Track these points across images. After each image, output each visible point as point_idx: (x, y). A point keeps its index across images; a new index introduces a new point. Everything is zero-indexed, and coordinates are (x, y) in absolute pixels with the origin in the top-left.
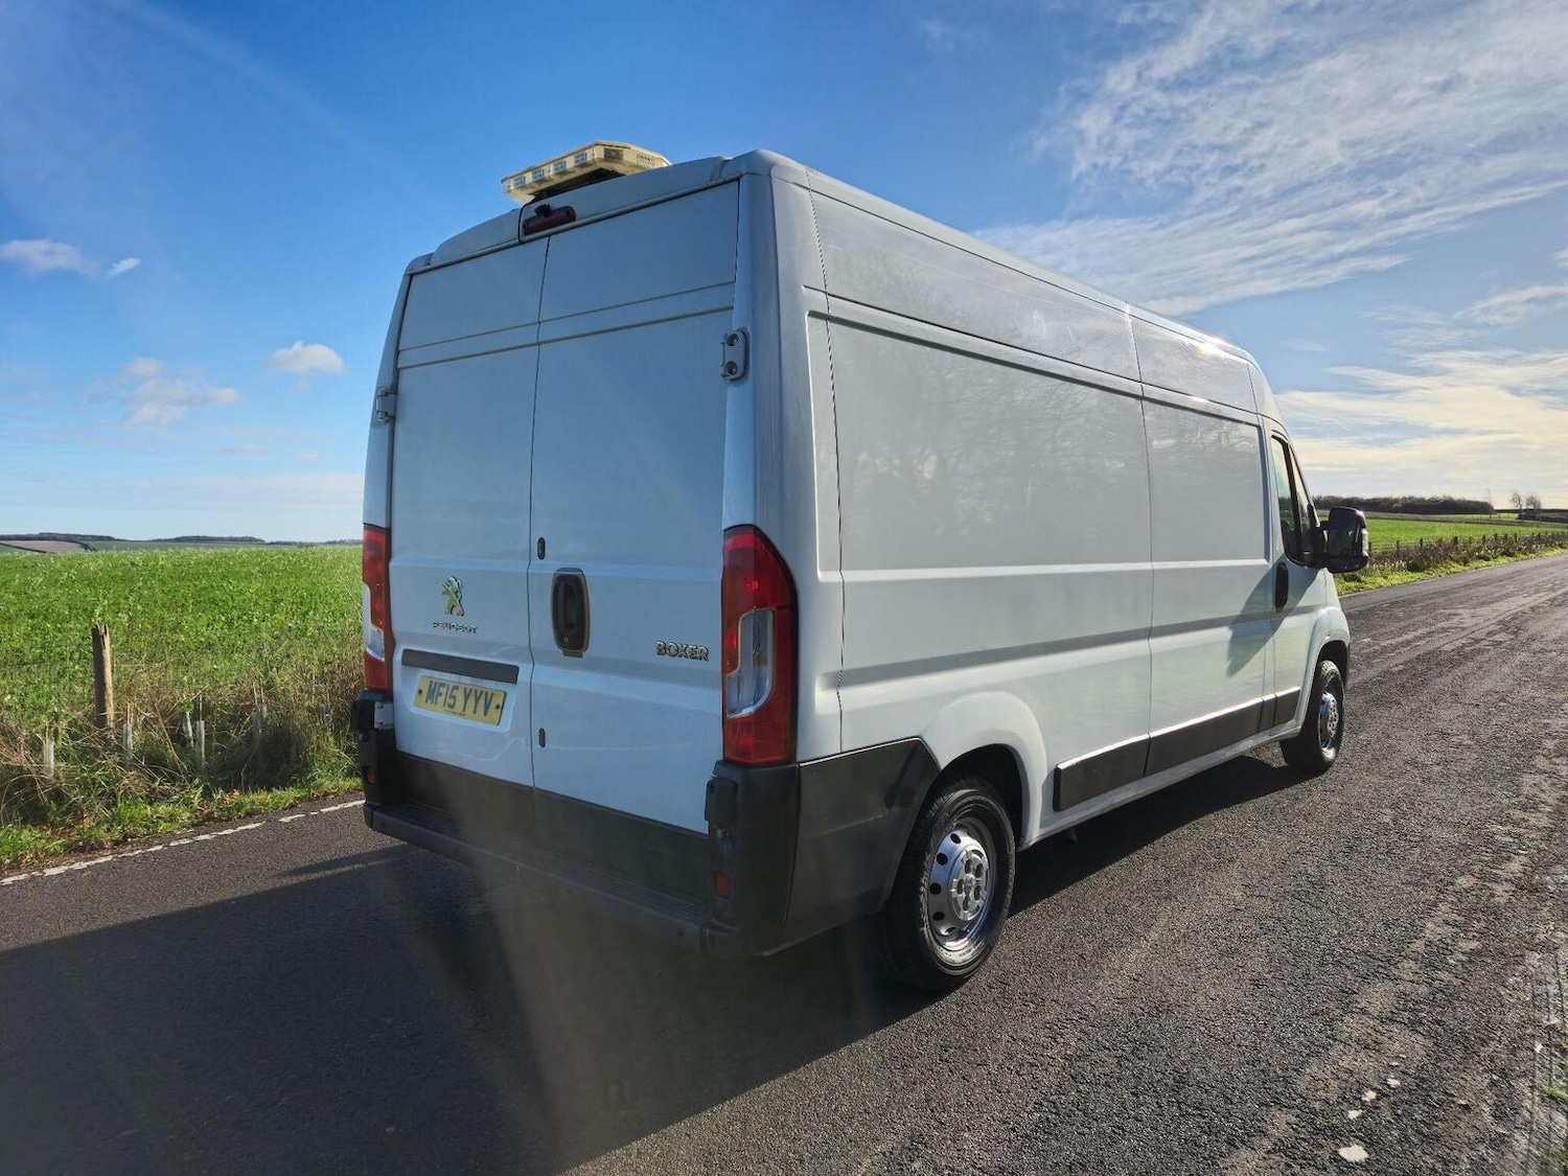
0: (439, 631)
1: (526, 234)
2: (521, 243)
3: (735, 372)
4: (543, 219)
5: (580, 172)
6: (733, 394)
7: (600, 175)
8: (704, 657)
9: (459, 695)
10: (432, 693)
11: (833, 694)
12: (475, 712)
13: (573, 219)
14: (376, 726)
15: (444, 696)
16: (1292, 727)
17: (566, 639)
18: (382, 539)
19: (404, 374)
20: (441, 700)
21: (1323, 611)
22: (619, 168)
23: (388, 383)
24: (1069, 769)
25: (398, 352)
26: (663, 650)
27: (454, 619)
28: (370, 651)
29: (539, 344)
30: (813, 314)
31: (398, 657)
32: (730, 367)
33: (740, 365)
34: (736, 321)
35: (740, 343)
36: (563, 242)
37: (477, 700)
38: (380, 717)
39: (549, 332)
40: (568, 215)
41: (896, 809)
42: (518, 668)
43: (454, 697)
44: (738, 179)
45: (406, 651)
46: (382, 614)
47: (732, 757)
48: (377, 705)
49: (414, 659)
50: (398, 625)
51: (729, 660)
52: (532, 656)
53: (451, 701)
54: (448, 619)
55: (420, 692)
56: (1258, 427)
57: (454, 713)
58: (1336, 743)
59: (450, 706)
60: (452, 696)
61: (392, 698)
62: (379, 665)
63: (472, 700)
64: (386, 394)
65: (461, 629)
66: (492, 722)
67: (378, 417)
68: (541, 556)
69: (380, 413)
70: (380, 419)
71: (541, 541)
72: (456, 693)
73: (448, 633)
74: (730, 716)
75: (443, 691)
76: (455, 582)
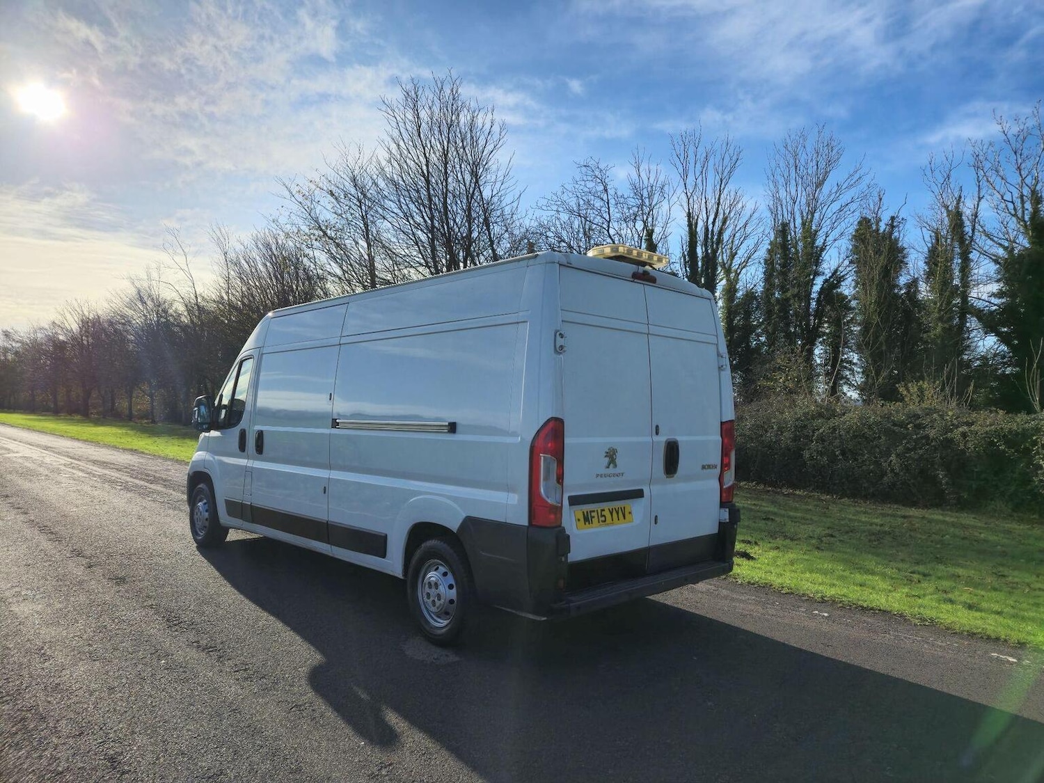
0: (600, 480)
1: (633, 278)
8: (715, 468)
9: (607, 513)
10: (587, 519)
12: (619, 519)
13: (655, 282)
15: (596, 517)
17: (669, 470)
18: (558, 426)
20: (595, 520)
25: (561, 310)
27: (611, 470)
29: (648, 334)
31: (565, 502)
37: (618, 513)
42: (642, 490)
43: (604, 516)
44: (710, 300)
49: (575, 501)
50: (567, 480)
51: (724, 466)
52: (652, 482)
54: (606, 472)
59: (602, 521)
60: (602, 516)
61: (564, 529)
62: (558, 510)
63: (615, 514)
64: (562, 336)
65: (614, 475)
66: (630, 522)
67: (558, 350)
68: (657, 433)
69: (562, 347)
70: (559, 350)
71: (657, 427)
72: (603, 513)
73: (604, 480)
74: (724, 487)
75: (594, 514)
76: (613, 449)
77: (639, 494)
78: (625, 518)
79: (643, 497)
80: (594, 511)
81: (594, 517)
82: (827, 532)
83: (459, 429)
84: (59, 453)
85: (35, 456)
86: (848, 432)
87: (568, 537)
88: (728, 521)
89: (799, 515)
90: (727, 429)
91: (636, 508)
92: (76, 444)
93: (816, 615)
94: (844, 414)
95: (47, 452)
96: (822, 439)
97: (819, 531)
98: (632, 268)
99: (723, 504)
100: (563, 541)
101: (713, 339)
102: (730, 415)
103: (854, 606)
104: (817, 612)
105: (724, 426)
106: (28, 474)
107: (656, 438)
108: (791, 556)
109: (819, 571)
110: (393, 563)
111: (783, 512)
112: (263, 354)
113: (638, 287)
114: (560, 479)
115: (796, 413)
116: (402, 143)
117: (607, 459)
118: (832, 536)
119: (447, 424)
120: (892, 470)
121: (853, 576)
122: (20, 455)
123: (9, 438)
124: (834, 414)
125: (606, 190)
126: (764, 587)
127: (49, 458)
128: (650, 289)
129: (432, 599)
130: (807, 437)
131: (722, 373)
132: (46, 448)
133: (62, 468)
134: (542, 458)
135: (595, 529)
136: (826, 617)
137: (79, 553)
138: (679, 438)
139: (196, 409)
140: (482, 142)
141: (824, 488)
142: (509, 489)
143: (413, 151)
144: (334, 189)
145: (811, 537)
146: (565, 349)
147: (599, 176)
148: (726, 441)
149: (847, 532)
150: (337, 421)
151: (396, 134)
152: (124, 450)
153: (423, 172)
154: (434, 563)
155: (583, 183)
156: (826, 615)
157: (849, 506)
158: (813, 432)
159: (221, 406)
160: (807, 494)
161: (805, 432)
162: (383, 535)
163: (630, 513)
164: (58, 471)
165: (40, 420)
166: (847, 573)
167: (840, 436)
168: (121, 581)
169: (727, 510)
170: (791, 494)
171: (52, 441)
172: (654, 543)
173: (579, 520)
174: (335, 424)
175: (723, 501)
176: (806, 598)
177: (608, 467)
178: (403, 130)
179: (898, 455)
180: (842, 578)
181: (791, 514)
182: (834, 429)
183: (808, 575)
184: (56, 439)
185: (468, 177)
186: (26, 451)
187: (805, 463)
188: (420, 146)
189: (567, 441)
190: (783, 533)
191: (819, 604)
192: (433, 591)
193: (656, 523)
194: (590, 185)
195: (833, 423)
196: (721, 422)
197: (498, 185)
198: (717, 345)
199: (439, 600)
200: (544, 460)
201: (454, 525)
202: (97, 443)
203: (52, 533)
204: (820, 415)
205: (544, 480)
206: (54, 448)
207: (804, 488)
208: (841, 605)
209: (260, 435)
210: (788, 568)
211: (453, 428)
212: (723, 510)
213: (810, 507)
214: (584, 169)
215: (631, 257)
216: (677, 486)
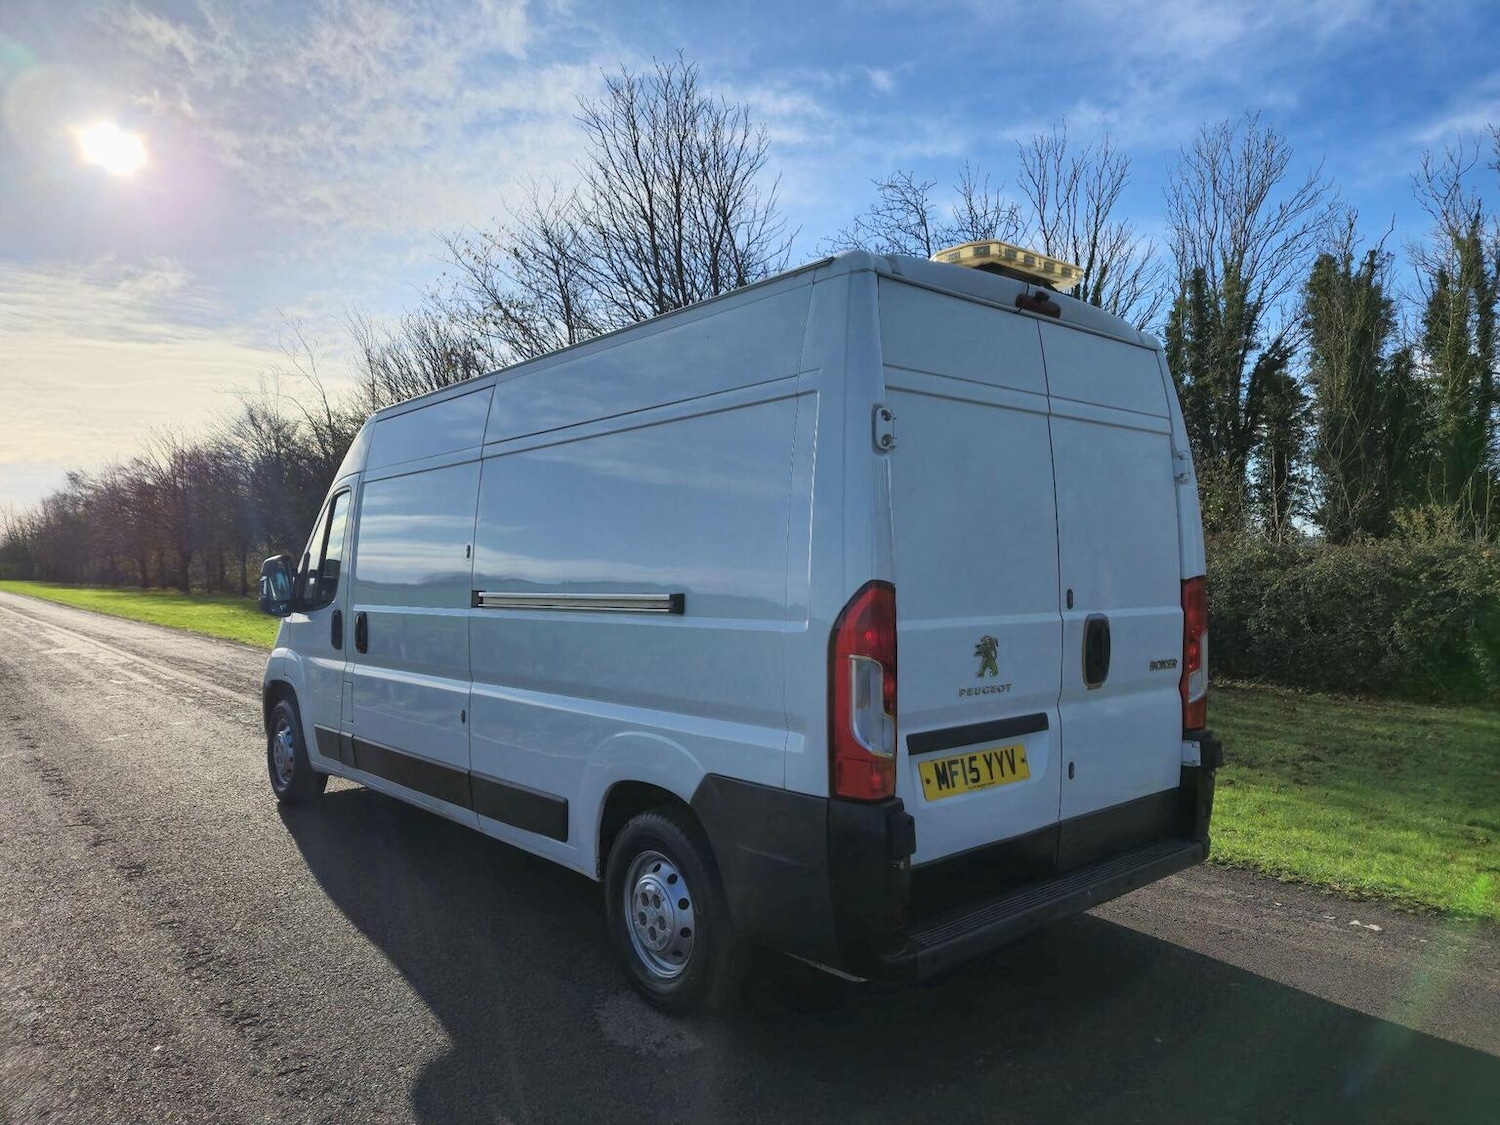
0: (966, 700)
1: (1019, 306)
2: (1015, 313)
4: (1035, 302)
8: (1175, 665)
9: (980, 764)
10: (943, 778)
12: (1003, 775)
13: (1058, 317)
15: (960, 771)
20: (959, 780)
26: (1153, 666)
27: (988, 680)
29: (1050, 415)
31: (902, 748)
37: (1001, 764)
39: (1058, 407)
40: (1056, 311)
42: (1045, 714)
43: (976, 770)
44: (1156, 351)
45: (910, 739)
51: (1190, 661)
52: (1062, 698)
53: (974, 775)
54: (977, 683)
57: (982, 787)
59: (972, 781)
60: (973, 770)
61: (900, 805)
62: (888, 766)
63: (995, 765)
64: (887, 416)
65: (994, 690)
66: (1024, 777)
67: (879, 442)
68: (1070, 606)
69: (887, 438)
70: (883, 445)
71: (1070, 592)
72: (975, 764)
73: (974, 699)
74: (1190, 701)
75: (957, 768)
76: (990, 639)
77: (1038, 723)
78: (1014, 772)
79: (1047, 728)
80: (956, 762)
81: (956, 773)
82: (1305, 752)
83: (689, 604)
84: (122, 647)
85: (84, 653)
86: (1319, 588)
87: (911, 821)
88: (1199, 764)
89: (1250, 722)
90: (1193, 592)
91: (1036, 750)
92: (153, 632)
93: (1358, 929)
94: (1310, 560)
95: (105, 646)
96: (1275, 601)
97: (1291, 749)
98: (1017, 287)
99: (1188, 734)
100: (899, 827)
101: (1164, 426)
102: (1196, 568)
103: (1422, 908)
104: (1356, 922)
105: (1187, 588)
106: (62, 681)
107: (1068, 615)
108: (1257, 795)
109: (1313, 824)
110: (580, 852)
111: (1224, 719)
112: (364, 483)
113: (1027, 326)
114: (890, 704)
115: (1231, 561)
116: (611, 169)
117: (980, 659)
118: (1315, 759)
119: (667, 596)
120: (1396, 648)
121: (1371, 832)
122: (65, 651)
123: (60, 626)
124: (1293, 560)
125: (923, 222)
126: (1243, 869)
127: (107, 656)
128: (1049, 330)
129: (648, 926)
130: (1251, 598)
131: (1183, 488)
132: (108, 640)
133: (119, 669)
134: (854, 662)
135: (960, 797)
136: (1380, 933)
137: (87, 818)
138: (1111, 614)
139: (264, 578)
140: (731, 161)
141: (1281, 677)
142: (788, 721)
143: (626, 177)
144: (520, 247)
145: (1281, 762)
146: (894, 442)
147: (913, 201)
148: (1191, 614)
149: (1337, 752)
150: (480, 594)
151: (602, 155)
152: (219, 639)
153: (643, 209)
154: (648, 857)
155: (888, 213)
156: (1376, 928)
157: (1327, 704)
158: (1262, 590)
159: (306, 574)
160: (1255, 688)
161: (1248, 590)
162: (562, 801)
163: (1023, 761)
164: (106, 675)
165: (119, 598)
166: (1361, 828)
167: (1306, 594)
168: (135, 871)
169: (1198, 744)
170: (1229, 687)
171: (119, 629)
172: (1068, 814)
173: (928, 781)
174: (477, 602)
175: (1188, 726)
176: (1327, 892)
177: (981, 675)
178: (612, 150)
179: (1404, 623)
180: (1353, 837)
181: (1236, 720)
182: (1296, 585)
183: (1295, 833)
184: (127, 626)
185: (712, 217)
186: (75, 644)
187: (1250, 638)
188: (638, 172)
189: (903, 626)
190: (1233, 755)
191: (1355, 905)
192: (650, 911)
193: (1071, 776)
194: (901, 215)
195: (1292, 573)
196: (1183, 582)
197: (757, 226)
198: (1171, 435)
199: (663, 927)
200: (857, 666)
201: (686, 788)
202: (180, 630)
203: (60, 781)
204: (1271, 563)
205: (858, 707)
206: (119, 639)
207: (1250, 677)
208: (1397, 906)
209: (363, 619)
210: (1259, 819)
211: (678, 604)
212: (1188, 745)
213: (1263, 709)
214: (889, 191)
215: (1013, 265)
216: (1109, 704)
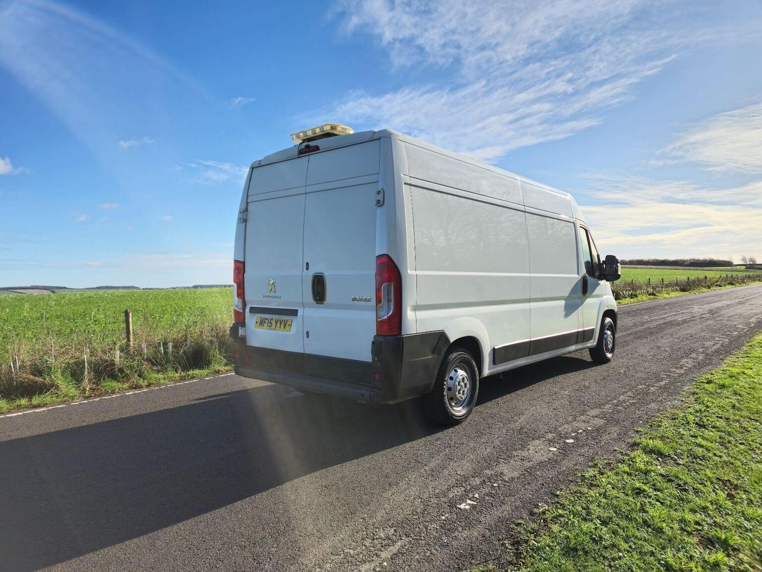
0: (265, 299)
1: (300, 154)
2: (299, 157)
3: (380, 204)
4: (307, 149)
5: (321, 133)
6: (379, 211)
7: (328, 135)
8: (369, 300)
9: (273, 322)
10: (262, 323)
11: (413, 313)
12: (280, 328)
13: (319, 149)
14: (239, 336)
15: (267, 323)
16: (593, 343)
17: (318, 298)
18: (241, 266)
19: (250, 205)
20: (266, 325)
21: (605, 297)
22: (335, 132)
23: (244, 207)
24: (498, 348)
25: (248, 196)
26: (354, 299)
27: (272, 294)
28: (236, 309)
29: (306, 193)
30: (405, 184)
31: (247, 310)
32: (378, 201)
33: (382, 200)
34: (380, 186)
35: (381, 194)
36: (314, 158)
37: (281, 323)
38: (241, 332)
39: (309, 189)
40: (317, 148)
41: (436, 356)
42: (297, 310)
44: (380, 139)
45: (251, 307)
46: (241, 293)
47: (380, 334)
48: (240, 328)
49: (254, 310)
50: (247, 298)
51: (379, 300)
52: (304, 305)
54: (269, 294)
55: (257, 322)
56: (574, 223)
57: (272, 329)
58: (612, 351)
59: (270, 326)
60: (270, 323)
61: (245, 325)
62: (240, 314)
63: (279, 323)
64: (241, 212)
65: (275, 297)
66: (287, 331)
67: (240, 221)
68: (306, 269)
70: (243, 220)
71: (308, 264)
72: (272, 321)
73: (268, 299)
74: (382, 319)
75: (266, 321)
76: (273, 280)
77: (294, 313)
78: (284, 328)
79: (297, 315)
80: (267, 319)
90: (384, 263)
91: (295, 323)
102: (383, 249)
105: (380, 260)
107: (306, 273)
113: (304, 160)
138: (325, 273)
163: (289, 325)
172: (306, 351)
177: (271, 291)
193: (308, 337)
196: (377, 257)
216: (327, 312)
